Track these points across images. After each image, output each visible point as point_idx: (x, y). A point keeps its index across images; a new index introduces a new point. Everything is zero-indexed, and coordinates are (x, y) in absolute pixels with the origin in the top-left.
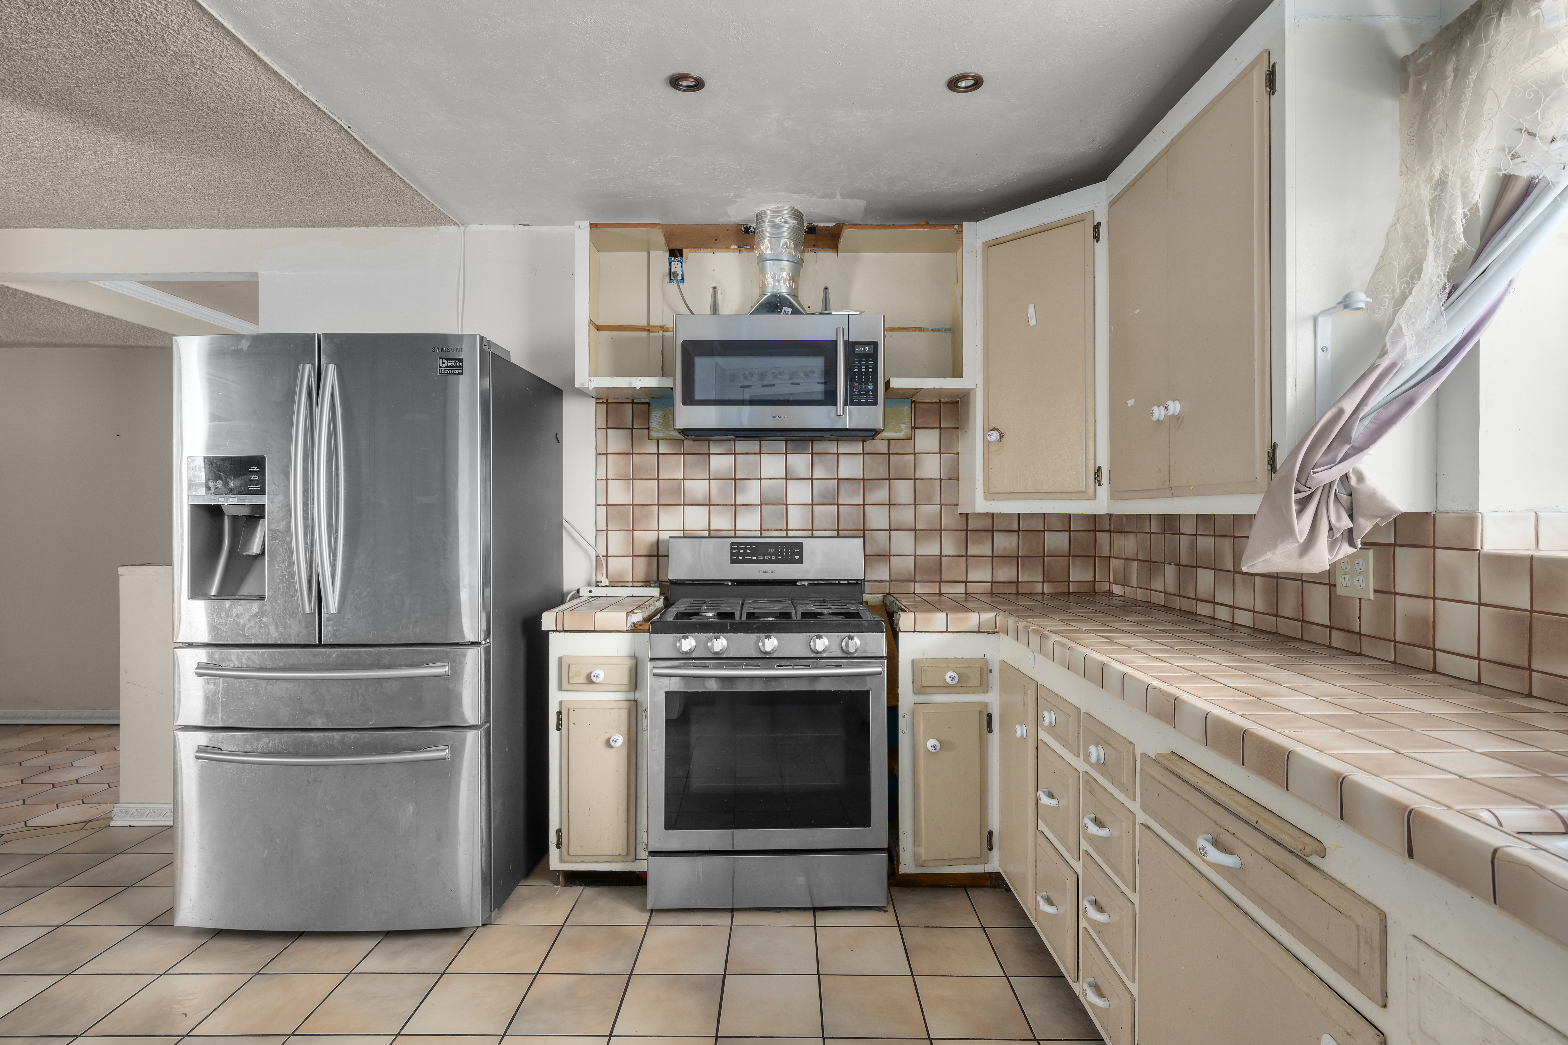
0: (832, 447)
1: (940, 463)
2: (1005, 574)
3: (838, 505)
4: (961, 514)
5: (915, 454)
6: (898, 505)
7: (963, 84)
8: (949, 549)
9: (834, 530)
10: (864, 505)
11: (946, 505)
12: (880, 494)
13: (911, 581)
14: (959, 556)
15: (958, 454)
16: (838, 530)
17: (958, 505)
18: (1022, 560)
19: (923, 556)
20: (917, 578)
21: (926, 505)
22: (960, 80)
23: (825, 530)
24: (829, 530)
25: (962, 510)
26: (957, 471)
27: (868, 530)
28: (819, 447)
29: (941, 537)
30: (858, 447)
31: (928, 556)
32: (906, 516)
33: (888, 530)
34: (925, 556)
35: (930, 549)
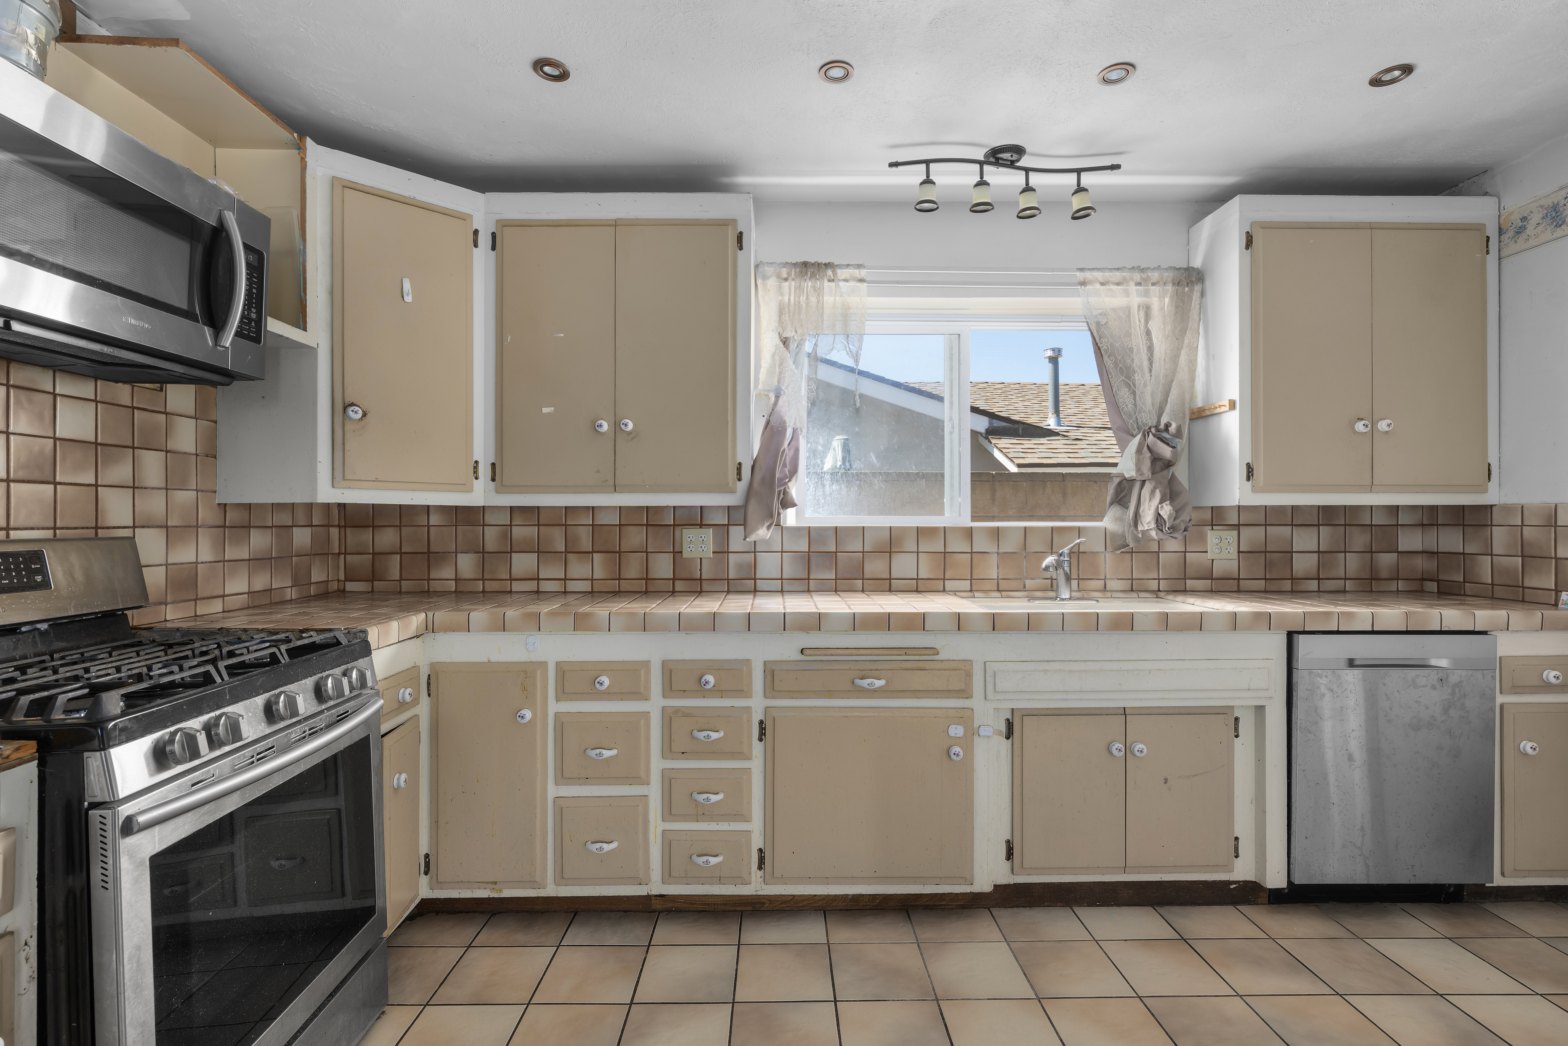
0: (43, 380)
1: (196, 433)
2: (261, 582)
3: (55, 484)
4: (219, 504)
5: (166, 414)
6: (145, 488)
7: (547, 69)
8: (206, 554)
9: (48, 529)
10: (96, 486)
11: (203, 491)
12: (121, 472)
13: (161, 603)
14: (216, 562)
15: (215, 422)
16: (55, 528)
17: (215, 492)
18: (274, 561)
19: (176, 564)
20: (169, 599)
21: (180, 490)
22: (552, 66)
23: (32, 529)
24: (38, 529)
25: (220, 499)
26: (215, 447)
27: (103, 528)
28: (20, 375)
29: (197, 536)
30: (86, 389)
31: (182, 564)
32: (155, 504)
33: (131, 527)
34: (179, 564)
35: (185, 555)
